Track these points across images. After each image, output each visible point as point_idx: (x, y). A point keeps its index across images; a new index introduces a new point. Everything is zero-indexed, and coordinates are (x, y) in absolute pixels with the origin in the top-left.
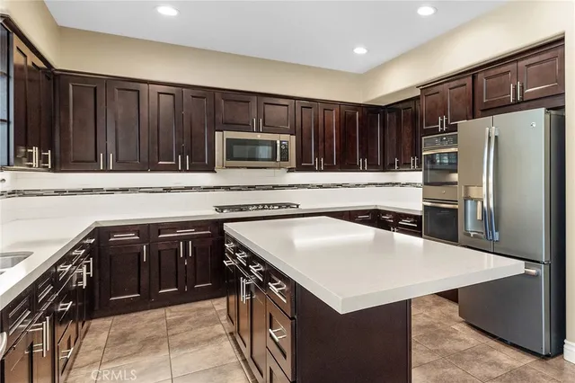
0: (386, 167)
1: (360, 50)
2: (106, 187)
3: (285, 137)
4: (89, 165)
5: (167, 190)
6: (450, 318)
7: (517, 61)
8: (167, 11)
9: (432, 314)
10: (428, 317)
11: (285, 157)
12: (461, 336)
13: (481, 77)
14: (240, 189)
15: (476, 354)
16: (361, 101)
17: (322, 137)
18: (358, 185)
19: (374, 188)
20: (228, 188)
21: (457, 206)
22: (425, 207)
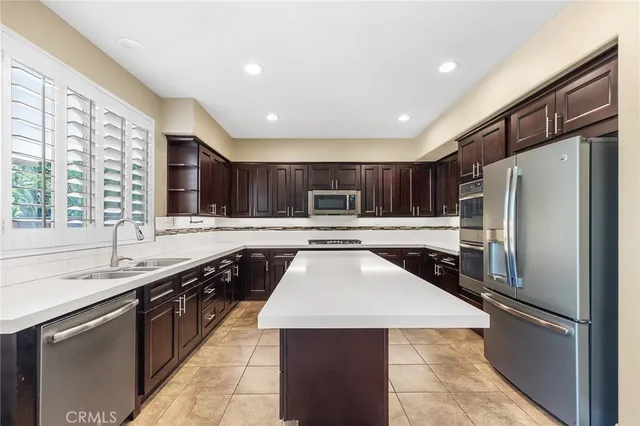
0: (436, 213)
1: (404, 118)
2: (255, 226)
3: (353, 192)
4: (243, 214)
5: (285, 229)
6: (476, 356)
7: (555, 90)
8: (272, 117)
9: (458, 348)
10: (453, 349)
11: (352, 206)
12: (480, 378)
13: (514, 118)
14: (326, 229)
15: (488, 400)
16: (413, 159)
17: (381, 193)
18: (414, 228)
19: (428, 231)
20: (318, 228)
21: (482, 248)
22: (462, 248)
